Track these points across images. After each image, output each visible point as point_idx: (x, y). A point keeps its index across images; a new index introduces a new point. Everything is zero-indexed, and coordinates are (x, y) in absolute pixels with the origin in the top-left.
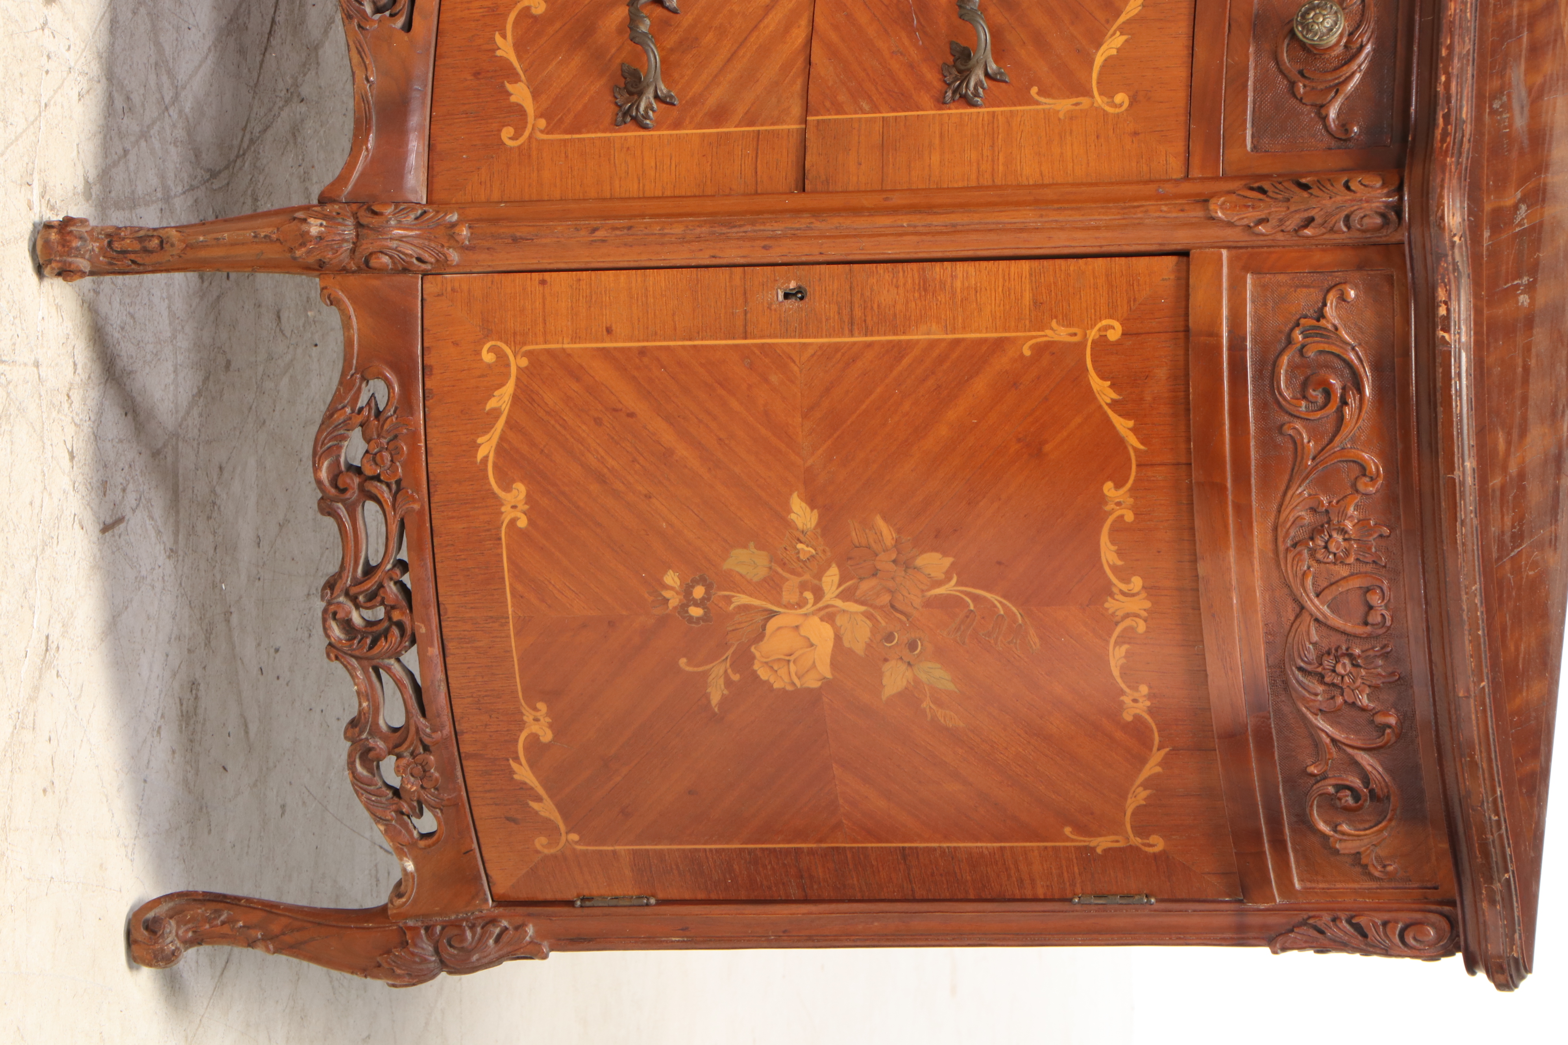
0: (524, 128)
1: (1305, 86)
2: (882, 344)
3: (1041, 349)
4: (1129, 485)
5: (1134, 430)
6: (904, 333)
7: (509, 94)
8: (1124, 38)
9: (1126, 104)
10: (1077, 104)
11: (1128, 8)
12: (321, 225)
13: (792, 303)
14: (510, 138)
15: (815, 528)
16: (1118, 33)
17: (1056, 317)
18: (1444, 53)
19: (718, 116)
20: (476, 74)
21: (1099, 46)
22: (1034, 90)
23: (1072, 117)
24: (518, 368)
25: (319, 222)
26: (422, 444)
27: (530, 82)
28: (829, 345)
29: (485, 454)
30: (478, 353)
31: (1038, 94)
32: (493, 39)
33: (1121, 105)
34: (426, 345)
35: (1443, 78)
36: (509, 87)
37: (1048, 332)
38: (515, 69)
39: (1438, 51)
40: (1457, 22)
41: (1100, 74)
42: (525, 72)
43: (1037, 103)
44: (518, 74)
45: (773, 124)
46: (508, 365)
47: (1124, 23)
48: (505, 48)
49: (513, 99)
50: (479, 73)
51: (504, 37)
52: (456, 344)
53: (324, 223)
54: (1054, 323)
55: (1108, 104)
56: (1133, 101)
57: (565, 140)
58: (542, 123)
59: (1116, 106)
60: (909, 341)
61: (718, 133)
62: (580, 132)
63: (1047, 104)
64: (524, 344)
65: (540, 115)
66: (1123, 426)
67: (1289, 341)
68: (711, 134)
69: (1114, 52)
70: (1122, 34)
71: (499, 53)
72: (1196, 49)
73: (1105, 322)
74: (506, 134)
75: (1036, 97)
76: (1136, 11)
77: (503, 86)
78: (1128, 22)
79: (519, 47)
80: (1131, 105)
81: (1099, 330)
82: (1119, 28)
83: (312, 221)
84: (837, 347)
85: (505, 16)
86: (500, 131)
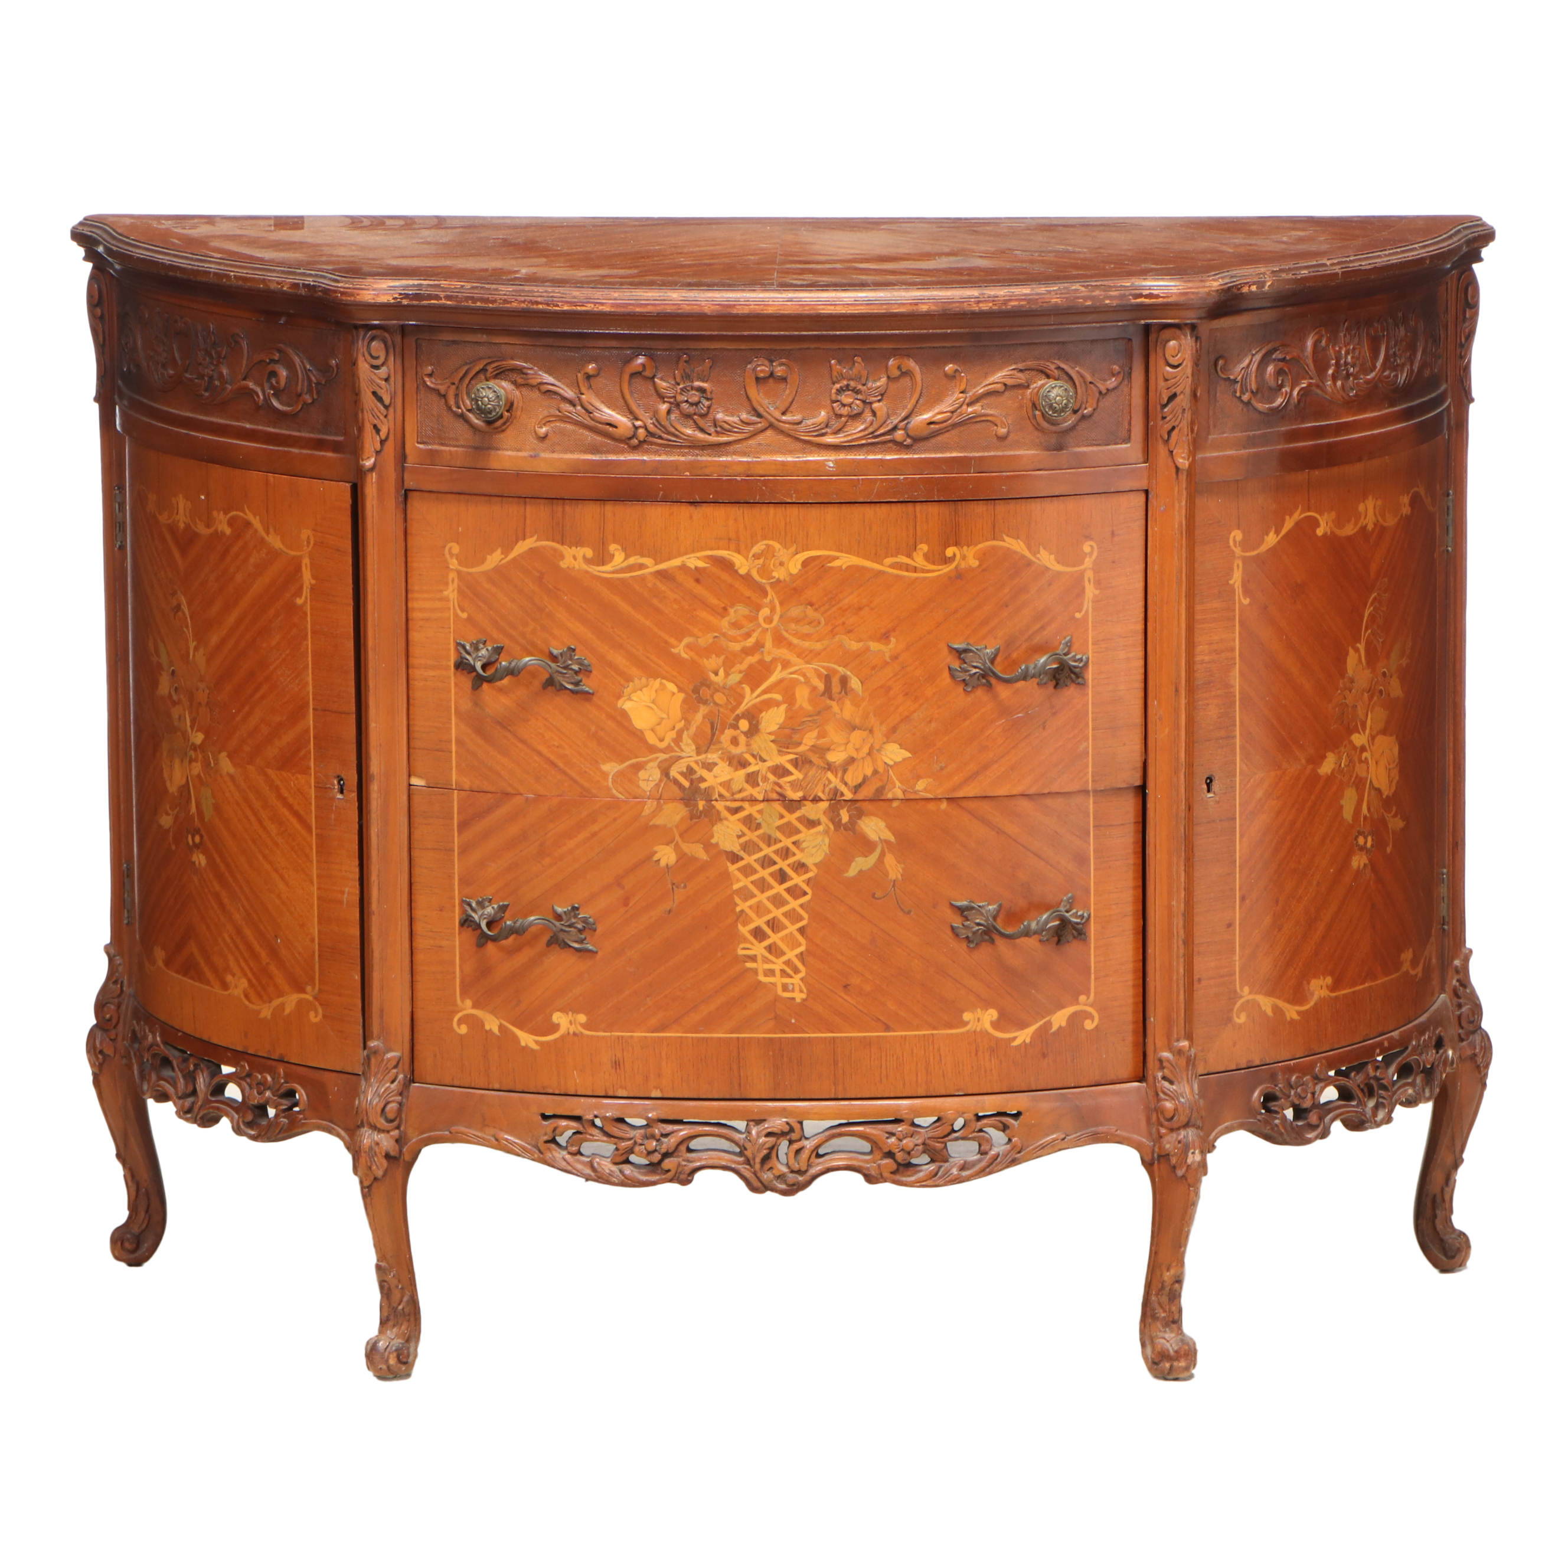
0: (1085, 1012)
1: (1085, 409)
2: (1241, 712)
3: (1246, 592)
4: (1318, 516)
5: (1291, 515)
6: (1235, 697)
7: (1060, 1027)
8: (1042, 550)
9: (1092, 543)
10: (1089, 581)
11: (1019, 550)
12: (1193, 1153)
13: (1215, 786)
14: (1093, 1021)
15: (1334, 753)
16: (1038, 556)
17: (1228, 581)
18: (1089, 303)
19: (1081, 860)
20: (1044, 1056)
21: (1047, 569)
22: (1078, 615)
23: (1098, 583)
24: (1250, 993)
25: (1190, 1154)
26: (1292, 1062)
27: (1052, 1012)
28: (1241, 753)
29: (1295, 1013)
30: (1240, 1026)
31: (1080, 611)
32: (1018, 1047)
33: (1092, 546)
34: (1234, 1068)
35: (1107, 302)
36: (1055, 1028)
37: (1236, 586)
38: (1041, 1026)
39: (1087, 307)
40: (1067, 296)
41: (1068, 565)
42: (1043, 1017)
43: (1087, 611)
44: (1045, 1023)
45: (1089, 816)
46: (1248, 1001)
47: (1030, 552)
48: (1023, 1036)
49: (1064, 1024)
50: (1044, 1054)
51: (1015, 1038)
52: (1234, 1044)
53: (1192, 1151)
54: (1231, 582)
55: (1090, 557)
56: (1088, 537)
57: (1096, 979)
58: (1082, 998)
59: (1091, 553)
60: (1240, 693)
61: (1095, 858)
62: (1090, 968)
63: (1088, 604)
64: (1235, 991)
65: (1077, 1002)
66: (1289, 524)
67: (1248, 403)
68: (1095, 864)
69: (1052, 557)
70: (1039, 552)
71: (1028, 1041)
72: (1056, 494)
73: (1231, 543)
74: (1089, 1025)
75: (1083, 612)
76: (1021, 543)
77: (1054, 1033)
78: (1029, 548)
79: (1022, 1025)
80: (1092, 539)
81: (1235, 547)
82: (1034, 555)
83: (1189, 1161)
84: (1242, 748)
85: (998, 1040)
86: (1087, 1031)
